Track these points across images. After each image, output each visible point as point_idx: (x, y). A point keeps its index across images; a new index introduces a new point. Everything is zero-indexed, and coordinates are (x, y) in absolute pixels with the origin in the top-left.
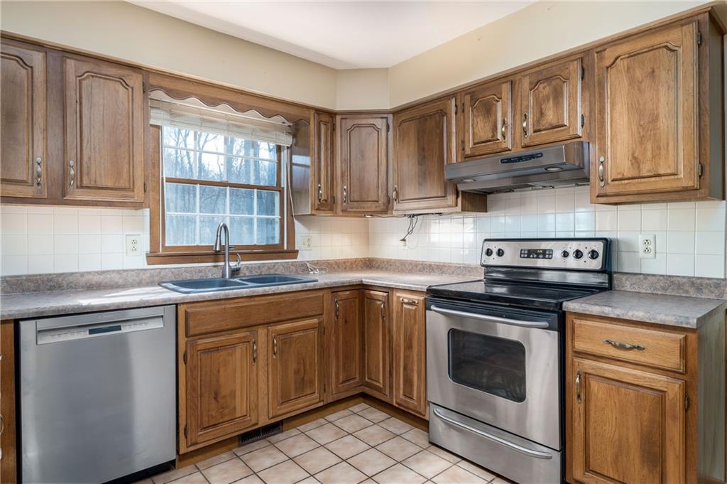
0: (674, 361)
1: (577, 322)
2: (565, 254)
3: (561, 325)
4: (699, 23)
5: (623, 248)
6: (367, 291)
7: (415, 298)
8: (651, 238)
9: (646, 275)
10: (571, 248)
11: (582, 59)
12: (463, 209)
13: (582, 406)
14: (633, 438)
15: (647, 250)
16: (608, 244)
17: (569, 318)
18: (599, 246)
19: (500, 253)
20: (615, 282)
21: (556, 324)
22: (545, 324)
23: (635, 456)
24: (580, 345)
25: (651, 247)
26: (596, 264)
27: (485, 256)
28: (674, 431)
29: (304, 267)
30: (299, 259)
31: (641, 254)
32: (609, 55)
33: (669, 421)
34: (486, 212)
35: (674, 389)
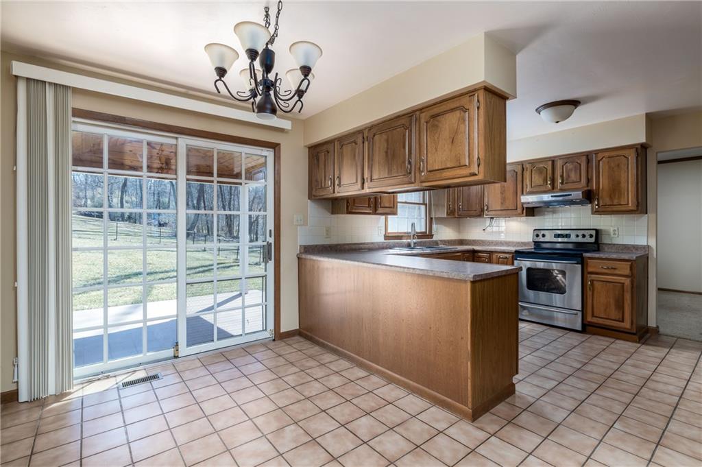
0: (627, 272)
1: (589, 261)
2: (577, 236)
3: (583, 262)
4: (637, 149)
5: (603, 233)
6: (476, 254)
7: (507, 255)
8: (616, 229)
9: (614, 244)
10: (580, 233)
11: (587, 156)
12: (526, 216)
13: (591, 293)
14: (612, 301)
15: (614, 234)
16: (597, 231)
17: (585, 259)
18: (593, 233)
19: (544, 236)
20: (601, 248)
21: (580, 262)
22: (575, 262)
23: (613, 307)
24: (590, 270)
25: (617, 232)
26: (593, 240)
27: (535, 237)
28: (628, 297)
29: (436, 243)
30: (435, 238)
31: (612, 235)
32: (600, 156)
33: (625, 293)
34: (534, 216)
35: (627, 281)
